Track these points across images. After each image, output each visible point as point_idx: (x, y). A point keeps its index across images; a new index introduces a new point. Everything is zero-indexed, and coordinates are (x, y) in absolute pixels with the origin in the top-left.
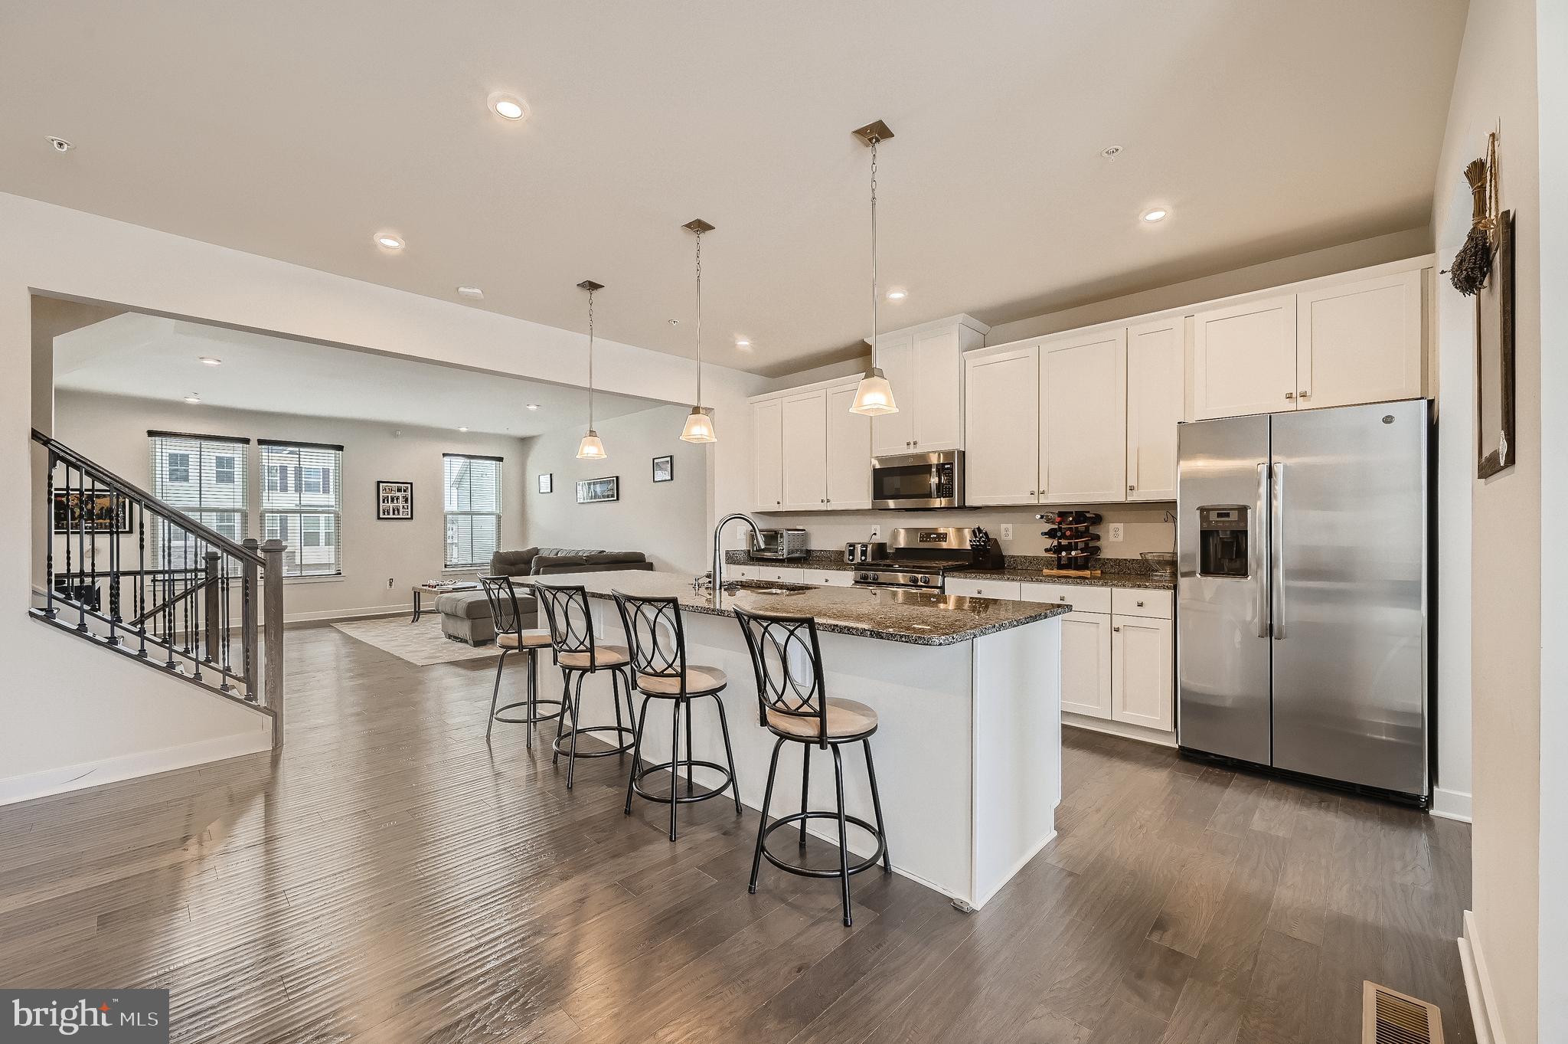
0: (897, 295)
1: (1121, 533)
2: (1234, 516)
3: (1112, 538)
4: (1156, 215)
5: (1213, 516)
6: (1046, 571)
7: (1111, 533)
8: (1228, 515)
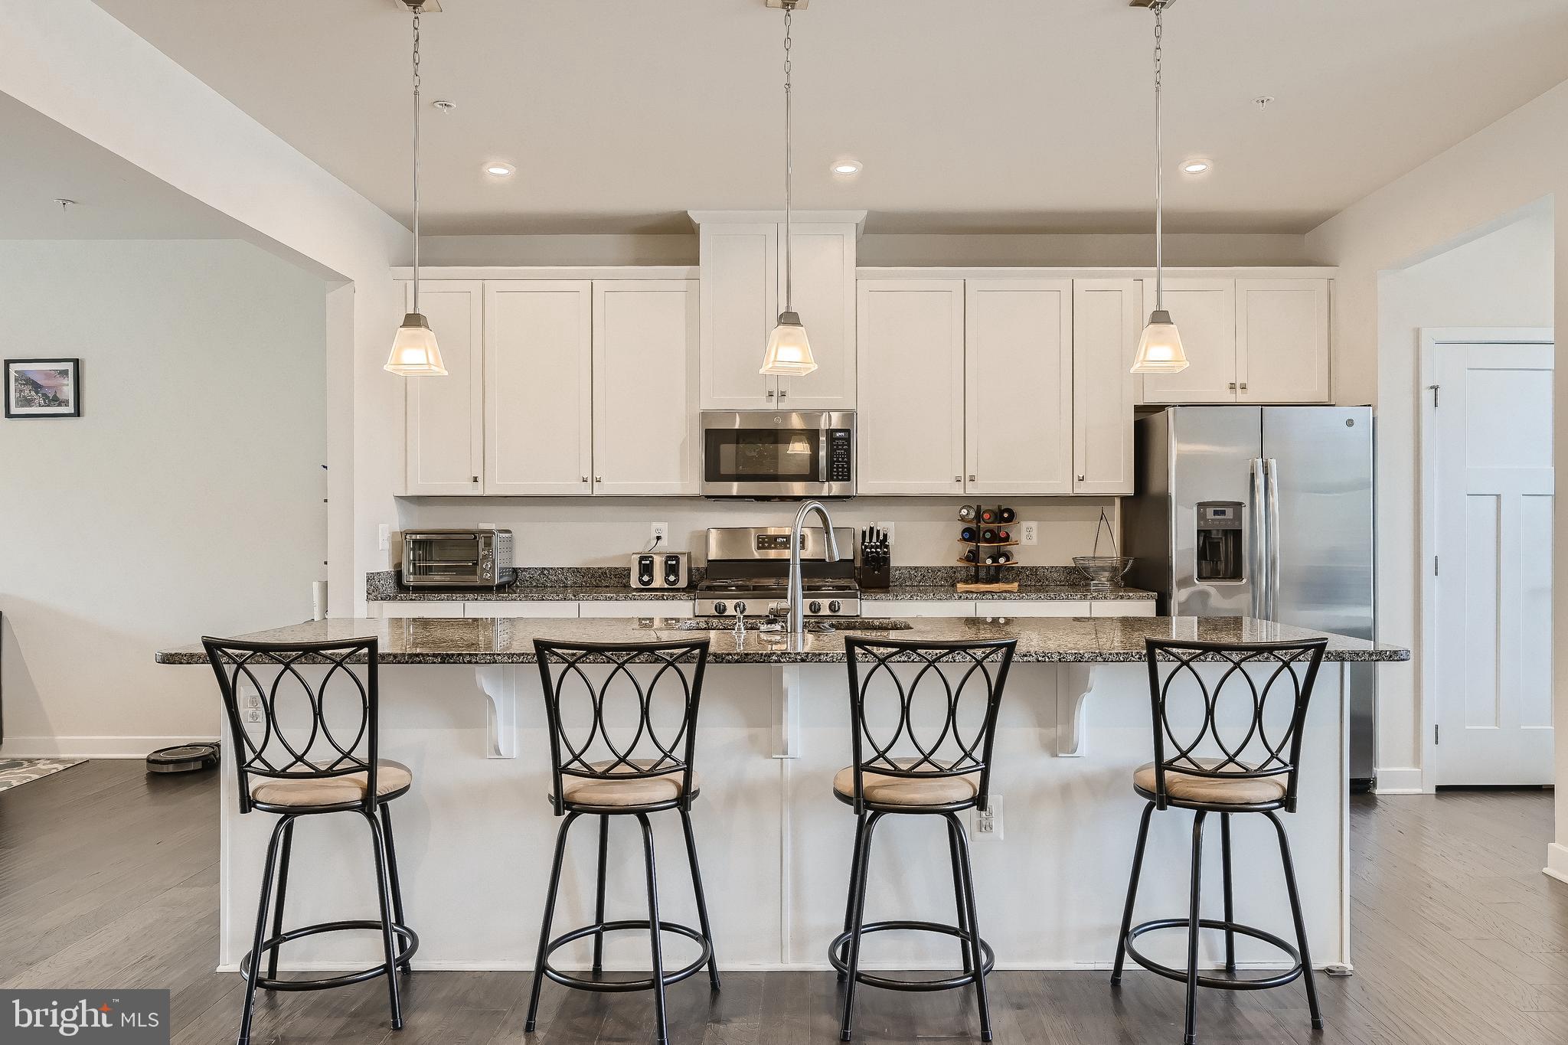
0: (846, 169)
1: (1034, 534)
2: (1230, 513)
3: (1024, 541)
4: (1196, 168)
5: (1210, 512)
6: (960, 586)
7: (1024, 534)
8: (1223, 513)
